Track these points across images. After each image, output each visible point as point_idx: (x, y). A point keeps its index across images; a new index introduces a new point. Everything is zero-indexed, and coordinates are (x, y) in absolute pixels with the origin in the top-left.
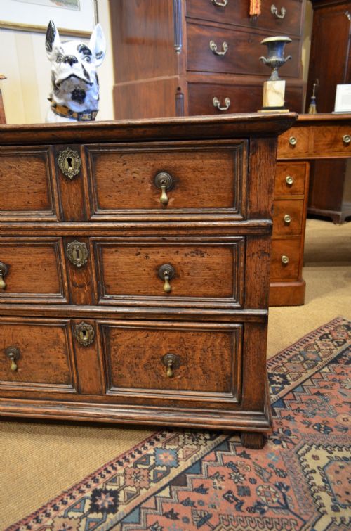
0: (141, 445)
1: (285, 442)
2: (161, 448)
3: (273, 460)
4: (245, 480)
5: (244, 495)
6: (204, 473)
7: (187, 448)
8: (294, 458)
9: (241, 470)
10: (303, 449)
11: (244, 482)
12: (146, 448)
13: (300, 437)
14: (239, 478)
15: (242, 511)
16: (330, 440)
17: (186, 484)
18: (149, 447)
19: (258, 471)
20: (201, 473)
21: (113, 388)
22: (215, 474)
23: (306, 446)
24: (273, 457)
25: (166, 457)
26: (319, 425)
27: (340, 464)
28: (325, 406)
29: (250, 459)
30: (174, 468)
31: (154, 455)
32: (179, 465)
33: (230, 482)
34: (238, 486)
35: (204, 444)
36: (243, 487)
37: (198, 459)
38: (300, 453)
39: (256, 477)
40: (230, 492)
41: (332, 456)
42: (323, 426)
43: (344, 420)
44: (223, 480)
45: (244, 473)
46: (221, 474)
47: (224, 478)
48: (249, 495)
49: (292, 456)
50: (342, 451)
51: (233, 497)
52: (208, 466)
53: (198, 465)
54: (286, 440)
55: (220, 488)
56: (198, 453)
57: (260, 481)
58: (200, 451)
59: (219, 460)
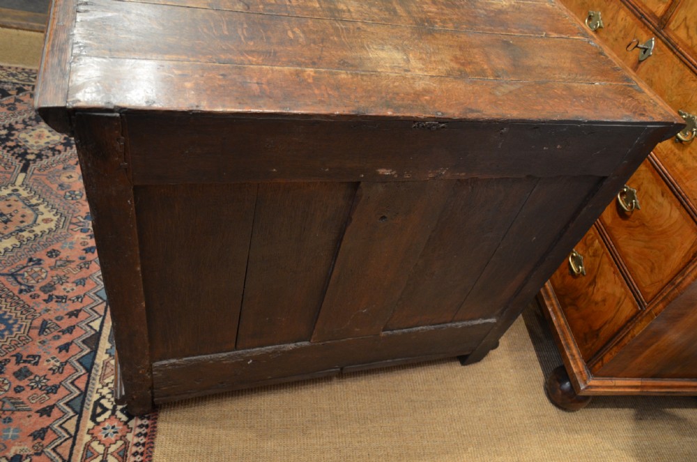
3: (8, 430)
4: (28, 385)
5: (20, 370)
6: (75, 362)
9: (39, 392)
11: (29, 382)
14: (36, 382)
15: (13, 356)
17: (84, 342)
19: (19, 403)
20: (78, 361)
22: (62, 370)
24: (11, 433)
29: (37, 412)
30: (109, 347)
32: (106, 353)
33: (42, 373)
34: (32, 374)
35: (100, 391)
36: (26, 376)
37: (93, 371)
39: (18, 395)
40: (36, 364)
44: (50, 369)
45: (33, 391)
46: (57, 374)
47: (51, 372)
48: (14, 374)
51: (29, 362)
52: (77, 371)
53: (88, 366)
55: (48, 361)
56: (98, 378)
57: (11, 394)
58: (98, 381)
59: (70, 385)
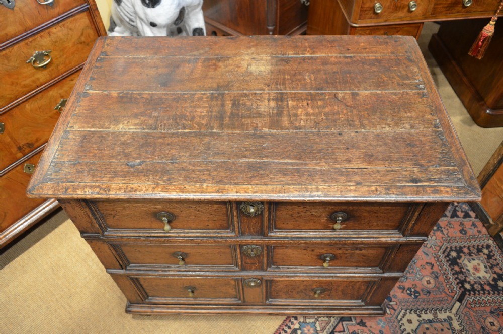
0: (288, 320)
1: (389, 308)
2: (303, 322)
3: (382, 327)
7: (322, 321)
8: (395, 324)
10: (401, 314)
12: (292, 323)
13: (398, 302)
16: (418, 304)
18: (295, 322)
21: (270, 300)
23: (403, 311)
24: (382, 324)
25: (309, 331)
26: (409, 289)
27: (426, 326)
28: (413, 269)
29: (366, 327)
31: (300, 329)
37: (331, 330)
38: (400, 317)
41: (421, 319)
42: (413, 290)
43: (427, 283)
49: (394, 322)
50: (427, 313)
54: (389, 306)
56: (330, 325)
58: (332, 322)
59: (346, 330)
